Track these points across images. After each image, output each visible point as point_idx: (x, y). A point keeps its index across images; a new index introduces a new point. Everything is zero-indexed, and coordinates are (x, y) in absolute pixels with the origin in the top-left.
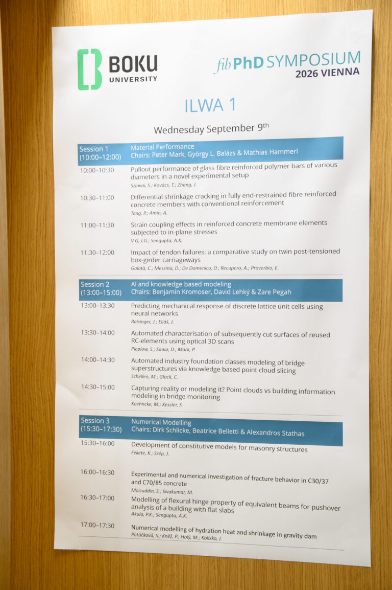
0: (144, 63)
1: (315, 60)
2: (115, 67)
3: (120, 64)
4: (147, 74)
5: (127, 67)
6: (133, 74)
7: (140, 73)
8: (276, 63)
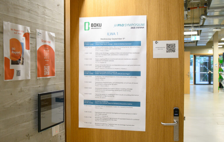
0: (99, 25)
1: (135, 25)
2: (92, 26)
3: (94, 25)
4: (99, 27)
5: (95, 26)
6: (96, 27)
7: (98, 27)
8: (127, 25)
